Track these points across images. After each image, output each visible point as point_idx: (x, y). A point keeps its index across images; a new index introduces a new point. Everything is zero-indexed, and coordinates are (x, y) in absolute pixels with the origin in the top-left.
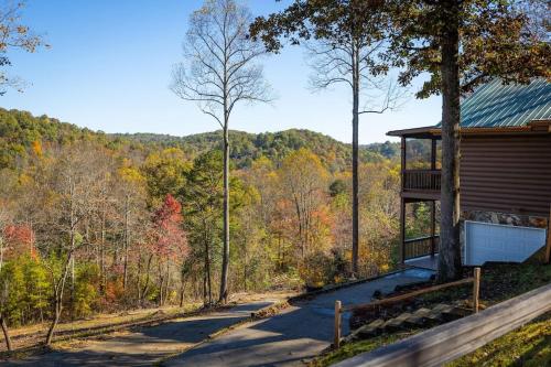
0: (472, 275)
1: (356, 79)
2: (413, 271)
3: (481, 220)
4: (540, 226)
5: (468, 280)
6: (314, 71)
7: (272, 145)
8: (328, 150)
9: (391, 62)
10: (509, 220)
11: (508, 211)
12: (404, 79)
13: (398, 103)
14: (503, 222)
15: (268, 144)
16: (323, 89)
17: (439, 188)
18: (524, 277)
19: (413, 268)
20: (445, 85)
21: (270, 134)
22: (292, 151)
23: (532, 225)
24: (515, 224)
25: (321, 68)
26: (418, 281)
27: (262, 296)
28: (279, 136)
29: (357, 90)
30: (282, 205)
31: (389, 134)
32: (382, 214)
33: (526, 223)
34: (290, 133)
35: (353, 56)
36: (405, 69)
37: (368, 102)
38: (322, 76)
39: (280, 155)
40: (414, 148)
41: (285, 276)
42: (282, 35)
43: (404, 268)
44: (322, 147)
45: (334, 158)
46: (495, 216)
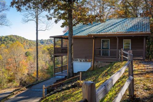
0: (79, 74)
1: (37, 20)
2: (57, 76)
3: (75, 61)
4: (89, 62)
5: (78, 76)
6: (23, 17)
7: (4, 40)
8: (24, 42)
9: (53, 16)
10: (82, 60)
11: (82, 58)
12: (56, 22)
13: (49, 28)
14: (81, 61)
15: (3, 40)
16: (26, 23)
17: (67, 52)
18: (88, 74)
19: (58, 75)
20: (69, 24)
21: (3, 37)
22: (11, 42)
23: (88, 61)
24: (84, 61)
25: (26, 16)
26: (59, 79)
27: (4, 90)
28: (7, 37)
29: (38, 23)
30: (10, 60)
31: (50, 37)
32: (42, 61)
33: (86, 61)
34: (10, 36)
35: (36, 13)
36: (56, 19)
37: (41, 27)
38: (26, 19)
39: (7, 44)
40: (50, 41)
41: (11, 84)
42: (22, 6)
43: (55, 76)
44: (21, 41)
45: (26, 44)
46: (79, 60)
